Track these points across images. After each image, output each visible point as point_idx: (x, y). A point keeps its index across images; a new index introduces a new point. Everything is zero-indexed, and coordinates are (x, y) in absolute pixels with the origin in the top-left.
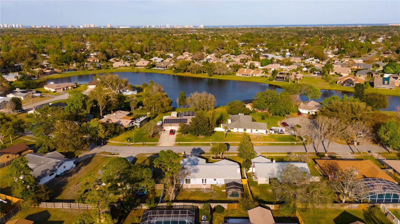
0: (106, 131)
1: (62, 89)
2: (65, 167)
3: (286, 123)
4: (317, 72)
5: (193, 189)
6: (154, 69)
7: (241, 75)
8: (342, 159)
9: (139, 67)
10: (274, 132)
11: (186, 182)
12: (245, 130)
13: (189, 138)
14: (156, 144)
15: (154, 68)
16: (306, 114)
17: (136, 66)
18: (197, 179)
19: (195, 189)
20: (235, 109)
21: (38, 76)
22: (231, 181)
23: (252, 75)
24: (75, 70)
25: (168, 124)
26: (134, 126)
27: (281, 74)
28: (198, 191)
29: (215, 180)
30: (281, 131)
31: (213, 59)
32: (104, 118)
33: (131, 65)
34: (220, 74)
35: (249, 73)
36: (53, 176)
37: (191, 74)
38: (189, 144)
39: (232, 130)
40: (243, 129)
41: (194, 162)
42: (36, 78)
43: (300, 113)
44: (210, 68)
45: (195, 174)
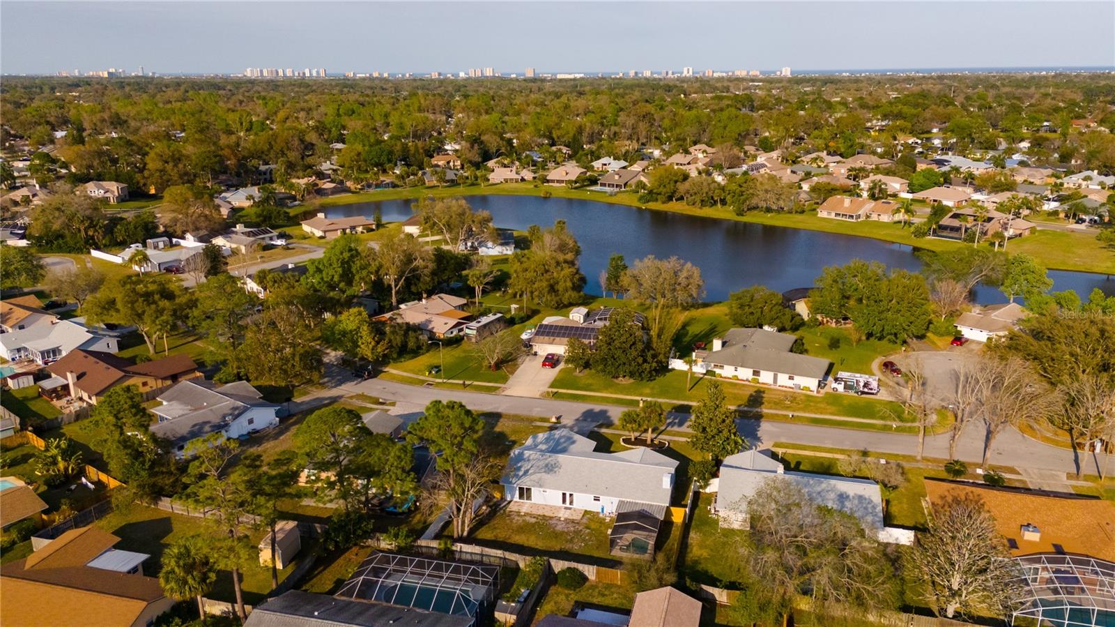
3: (892, 364)
5: (531, 515)
10: (845, 388)
11: (521, 495)
12: (756, 373)
16: (979, 343)
18: (547, 490)
19: (538, 518)
28: (543, 523)
29: (597, 499)
30: (864, 386)
40: (751, 371)
43: (959, 340)
45: (545, 476)
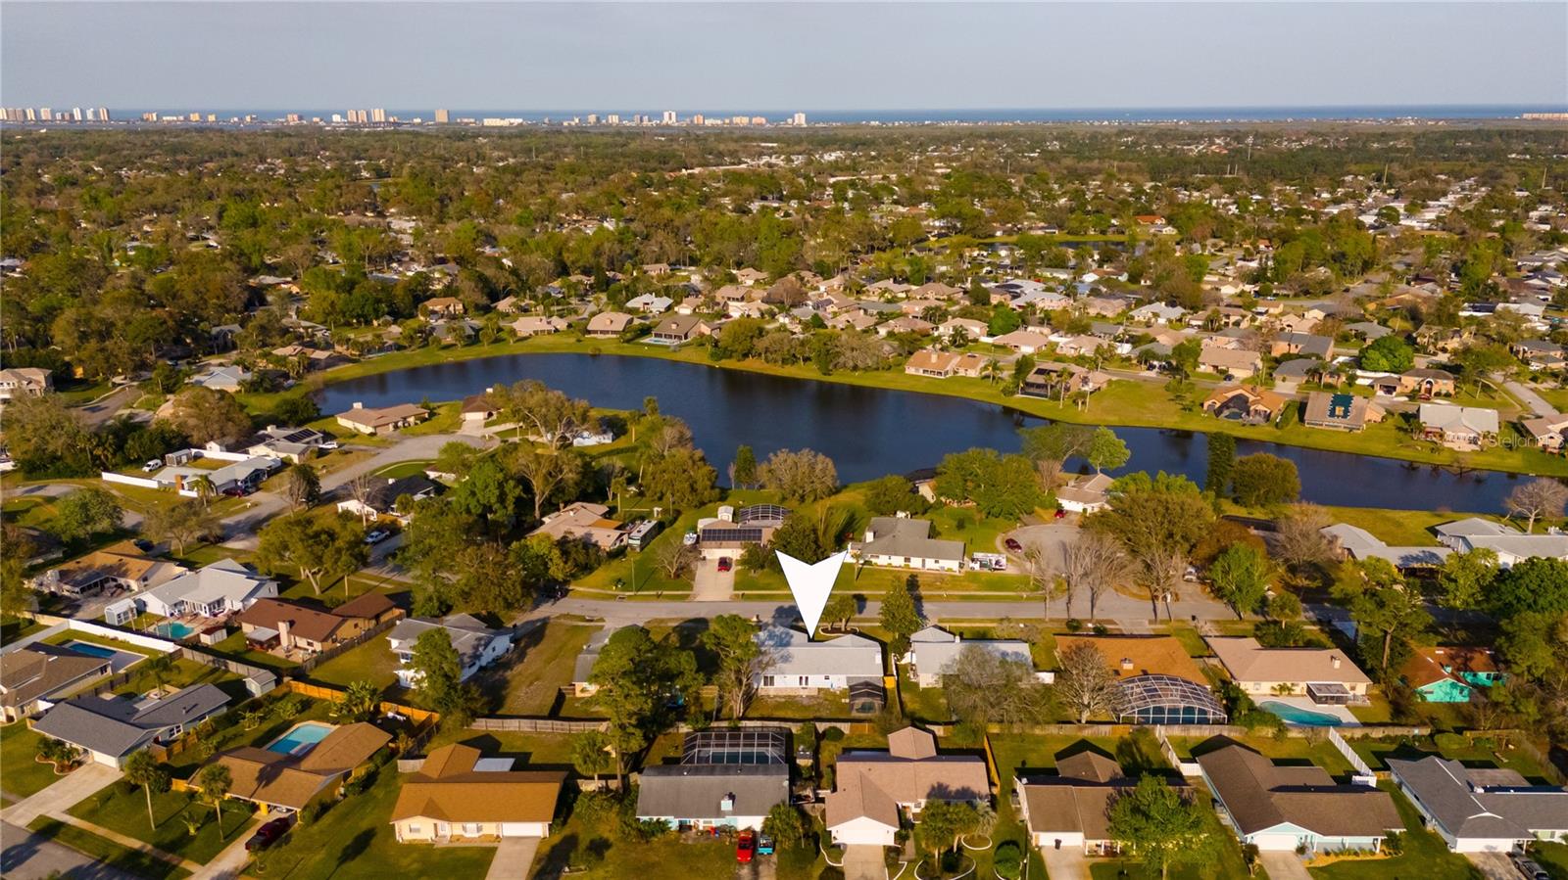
0: (566, 563)
1: (391, 427)
2: (494, 649)
3: (1013, 541)
4: (1156, 363)
5: (780, 697)
6: (649, 345)
7: (921, 373)
8: (1123, 636)
9: (600, 336)
10: (980, 566)
11: (765, 684)
12: (907, 560)
13: (767, 581)
14: (688, 596)
15: (647, 340)
16: (1077, 513)
17: (589, 332)
18: (787, 676)
19: (784, 697)
20: (887, 498)
21: (298, 372)
22: (862, 681)
23: (955, 372)
24: (400, 348)
25: (713, 542)
26: (626, 547)
27: (1040, 372)
28: (791, 701)
29: (827, 677)
30: (996, 563)
31: (835, 301)
32: (542, 523)
33: (570, 326)
34: (855, 368)
35: (946, 366)
36: (475, 669)
37: (766, 365)
38: (769, 595)
39: (874, 560)
40: (903, 558)
41: (782, 639)
42: (291, 381)
43: (1061, 512)
44: (825, 347)
45: (784, 665)
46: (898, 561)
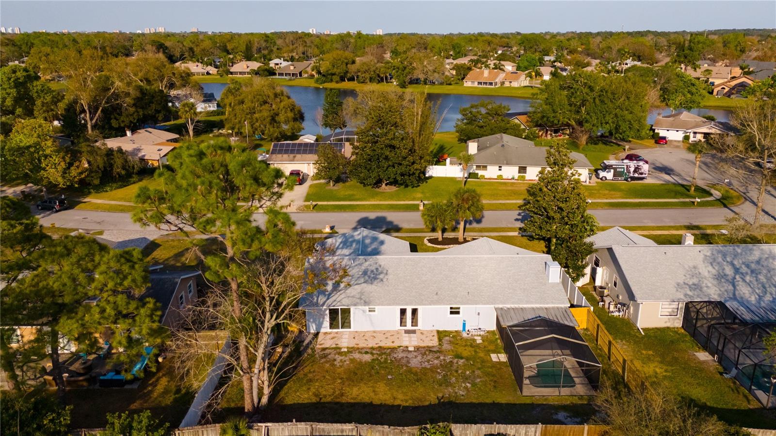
5: (360, 350)
10: (614, 176)
12: (523, 170)
13: (350, 193)
18: (377, 308)
19: (370, 351)
25: (285, 156)
28: (384, 360)
29: (455, 312)
30: (635, 171)
35: (496, 78)
39: (481, 173)
41: (365, 246)
43: (662, 139)
45: (367, 287)
46: (510, 172)
